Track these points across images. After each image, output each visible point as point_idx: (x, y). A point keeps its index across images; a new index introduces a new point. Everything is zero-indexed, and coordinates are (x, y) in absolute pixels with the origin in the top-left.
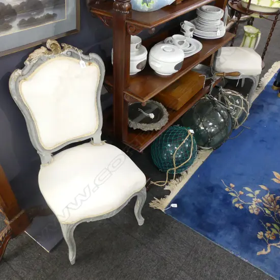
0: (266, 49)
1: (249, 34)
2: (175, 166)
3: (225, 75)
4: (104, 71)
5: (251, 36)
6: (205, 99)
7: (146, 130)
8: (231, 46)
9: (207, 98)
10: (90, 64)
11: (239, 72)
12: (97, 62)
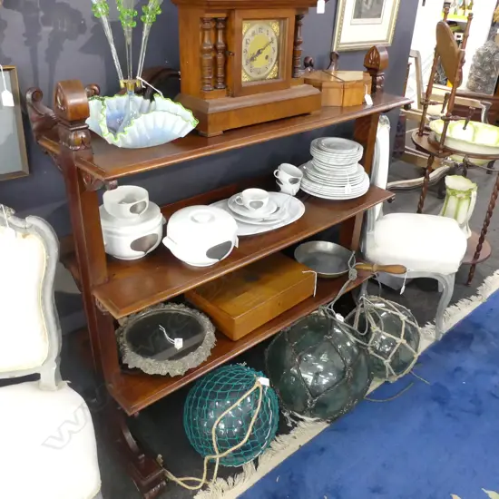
0: (487, 222)
1: (454, 192)
2: (217, 452)
3: (375, 268)
4: (55, 251)
5: (458, 196)
6: (317, 315)
7: (150, 371)
8: (419, 212)
9: (322, 314)
10: (24, 236)
11: (403, 267)
12: (40, 233)
